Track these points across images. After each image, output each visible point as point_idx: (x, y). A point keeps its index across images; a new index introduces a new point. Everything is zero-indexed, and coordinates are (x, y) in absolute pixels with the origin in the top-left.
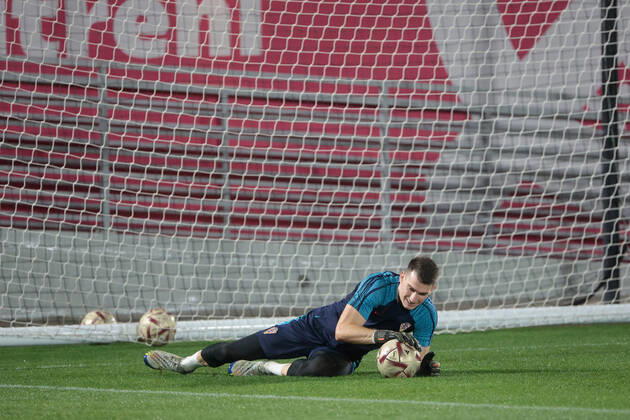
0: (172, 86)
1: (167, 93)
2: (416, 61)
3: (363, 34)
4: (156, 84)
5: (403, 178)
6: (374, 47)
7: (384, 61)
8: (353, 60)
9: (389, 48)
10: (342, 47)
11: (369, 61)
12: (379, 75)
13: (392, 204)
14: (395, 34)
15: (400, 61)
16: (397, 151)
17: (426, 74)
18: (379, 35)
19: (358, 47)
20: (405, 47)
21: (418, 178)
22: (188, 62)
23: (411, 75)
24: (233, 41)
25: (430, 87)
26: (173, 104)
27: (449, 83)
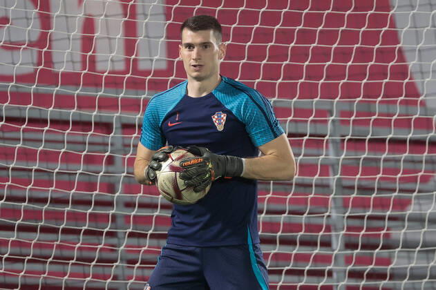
0: (50, 112)
1: (43, 122)
2: (379, 73)
3: (306, 37)
4: (28, 110)
5: (363, 232)
6: (322, 55)
7: (336, 73)
8: (293, 73)
9: (343, 55)
10: (278, 54)
11: (314, 73)
12: (329, 92)
13: (349, 267)
14: (350, 37)
15: (357, 73)
16: (354, 195)
17: (392, 91)
18: (328, 37)
19: (299, 55)
20: (364, 55)
21: (384, 232)
22: (70, 79)
23: (371, 92)
24: (130, 47)
25: (398, 109)
26: (52, 137)
27: (423, 103)
